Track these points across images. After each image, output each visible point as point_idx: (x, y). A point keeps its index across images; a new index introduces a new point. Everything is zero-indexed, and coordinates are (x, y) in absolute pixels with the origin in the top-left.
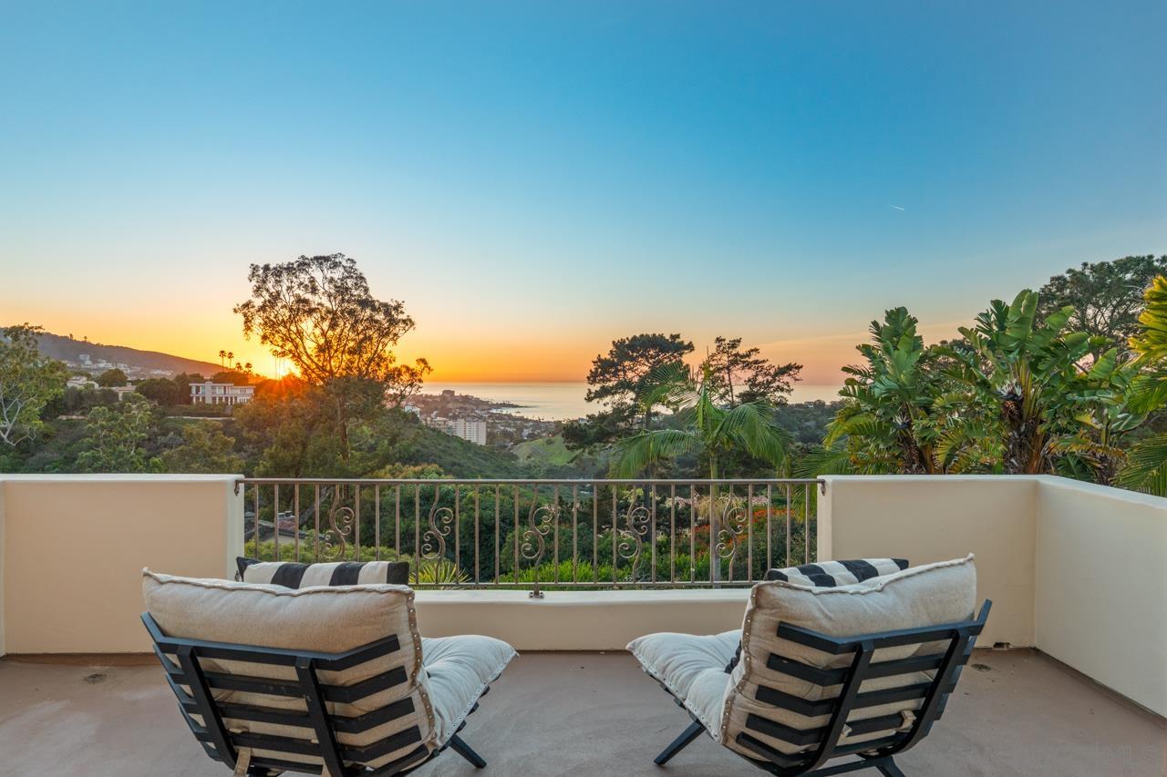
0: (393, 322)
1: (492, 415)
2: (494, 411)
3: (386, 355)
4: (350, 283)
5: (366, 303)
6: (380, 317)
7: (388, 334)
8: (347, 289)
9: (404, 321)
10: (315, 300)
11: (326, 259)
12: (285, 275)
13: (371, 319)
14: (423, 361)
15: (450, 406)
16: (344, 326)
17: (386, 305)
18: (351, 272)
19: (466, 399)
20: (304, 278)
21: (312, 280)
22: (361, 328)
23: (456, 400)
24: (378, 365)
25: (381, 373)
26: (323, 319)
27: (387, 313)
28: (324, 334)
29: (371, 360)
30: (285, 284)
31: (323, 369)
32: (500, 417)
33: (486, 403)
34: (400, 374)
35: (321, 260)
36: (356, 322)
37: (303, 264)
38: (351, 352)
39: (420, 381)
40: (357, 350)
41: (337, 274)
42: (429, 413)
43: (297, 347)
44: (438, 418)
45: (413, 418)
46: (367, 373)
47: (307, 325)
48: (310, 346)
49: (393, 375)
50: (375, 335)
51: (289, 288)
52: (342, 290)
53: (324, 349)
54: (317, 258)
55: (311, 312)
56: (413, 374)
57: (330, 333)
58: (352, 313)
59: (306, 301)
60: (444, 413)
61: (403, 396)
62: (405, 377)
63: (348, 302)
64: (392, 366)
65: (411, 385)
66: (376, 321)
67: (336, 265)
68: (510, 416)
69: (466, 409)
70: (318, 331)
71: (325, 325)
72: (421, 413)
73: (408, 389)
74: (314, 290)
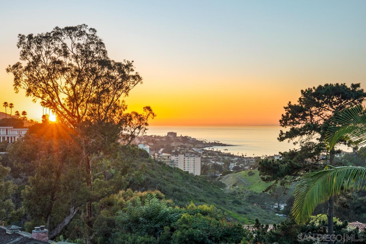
0: (125, 78)
1: (205, 152)
2: (207, 149)
3: (120, 104)
4: (92, 48)
5: (105, 63)
6: (115, 73)
7: (121, 87)
8: (90, 52)
9: (134, 77)
10: (67, 61)
11: (74, 29)
12: (44, 43)
13: (108, 75)
14: (148, 108)
15: (173, 144)
16: (88, 81)
17: (119, 64)
18: (93, 38)
19: (185, 139)
20: (58, 44)
21: (65, 46)
22: (100, 82)
23: (178, 139)
24: (114, 111)
25: (116, 119)
26: (73, 76)
27: (121, 71)
28: (73, 88)
29: (108, 108)
30: (45, 49)
31: (72, 115)
32: (212, 153)
33: (201, 142)
34: (131, 119)
35: (70, 30)
36: (98, 77)
37: (57, 34)
38: (94, 101)
39: (146, 124)
40: (97, 101)
41: (83, 41)
42: (157, 149)
43: (53, 98)
44: (164, 154)
45: (144, 154)
46: (106, 118)
47: (61, 81)
48: (63, 97)
49: (126, 120)
50: (111, 88)
51: (47, 53)
52: (86, 53)
53: (74, 99)
54: (67, 29)
55: (64, 70)
56: (141, 119)
57: (78, 87)
58: (93, 70)
59: (60, 62)
60: (168, 150)
61: (133, 136)
62: (135, 121)
63: (91, 62)
64: (125, 112)
65: (139, 128)
66: (112, 77)
67: (81, 34)
68: (219, 153)
69: (185, 147)
70: (69, 86)
71: (74, 81)
72: (150, 150)
73: (137, 131)
74: (66, 54)
